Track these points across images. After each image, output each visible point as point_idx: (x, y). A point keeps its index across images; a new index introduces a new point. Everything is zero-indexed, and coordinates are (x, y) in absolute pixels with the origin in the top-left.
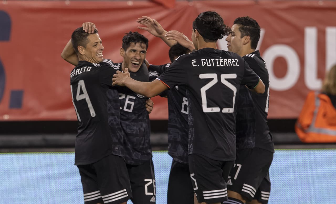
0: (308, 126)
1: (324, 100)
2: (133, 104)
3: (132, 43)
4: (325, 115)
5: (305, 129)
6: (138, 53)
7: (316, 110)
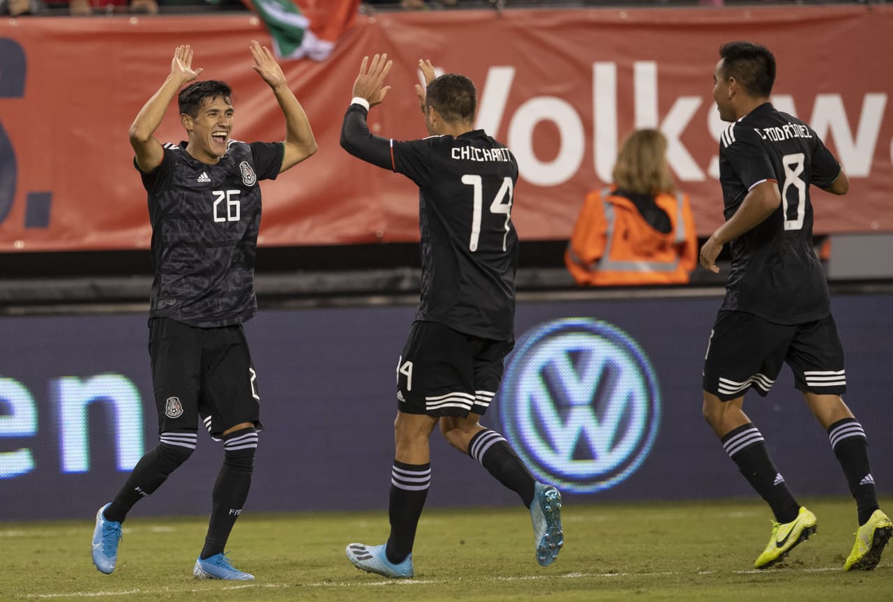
0: (597, 260)
1: (621, 207)
2: (237, 203)
3: (208, 98)
4: (626, 236)
5: (590, 265)
6: (223, 114)
7: (611, 229)
